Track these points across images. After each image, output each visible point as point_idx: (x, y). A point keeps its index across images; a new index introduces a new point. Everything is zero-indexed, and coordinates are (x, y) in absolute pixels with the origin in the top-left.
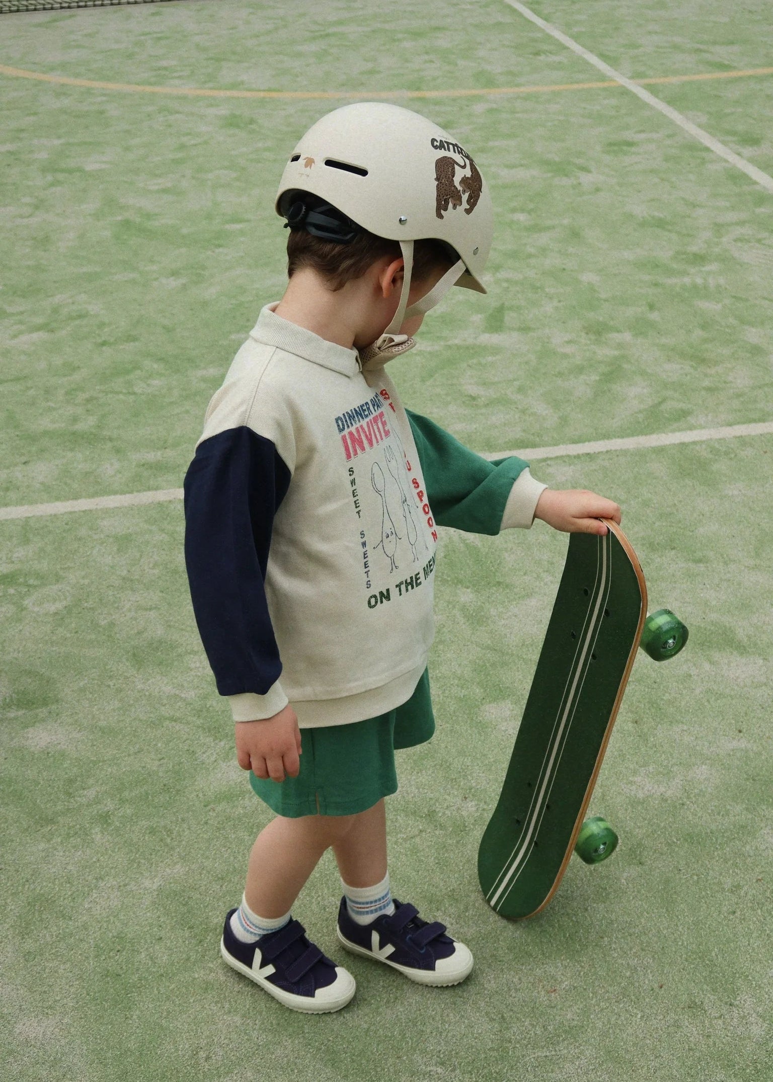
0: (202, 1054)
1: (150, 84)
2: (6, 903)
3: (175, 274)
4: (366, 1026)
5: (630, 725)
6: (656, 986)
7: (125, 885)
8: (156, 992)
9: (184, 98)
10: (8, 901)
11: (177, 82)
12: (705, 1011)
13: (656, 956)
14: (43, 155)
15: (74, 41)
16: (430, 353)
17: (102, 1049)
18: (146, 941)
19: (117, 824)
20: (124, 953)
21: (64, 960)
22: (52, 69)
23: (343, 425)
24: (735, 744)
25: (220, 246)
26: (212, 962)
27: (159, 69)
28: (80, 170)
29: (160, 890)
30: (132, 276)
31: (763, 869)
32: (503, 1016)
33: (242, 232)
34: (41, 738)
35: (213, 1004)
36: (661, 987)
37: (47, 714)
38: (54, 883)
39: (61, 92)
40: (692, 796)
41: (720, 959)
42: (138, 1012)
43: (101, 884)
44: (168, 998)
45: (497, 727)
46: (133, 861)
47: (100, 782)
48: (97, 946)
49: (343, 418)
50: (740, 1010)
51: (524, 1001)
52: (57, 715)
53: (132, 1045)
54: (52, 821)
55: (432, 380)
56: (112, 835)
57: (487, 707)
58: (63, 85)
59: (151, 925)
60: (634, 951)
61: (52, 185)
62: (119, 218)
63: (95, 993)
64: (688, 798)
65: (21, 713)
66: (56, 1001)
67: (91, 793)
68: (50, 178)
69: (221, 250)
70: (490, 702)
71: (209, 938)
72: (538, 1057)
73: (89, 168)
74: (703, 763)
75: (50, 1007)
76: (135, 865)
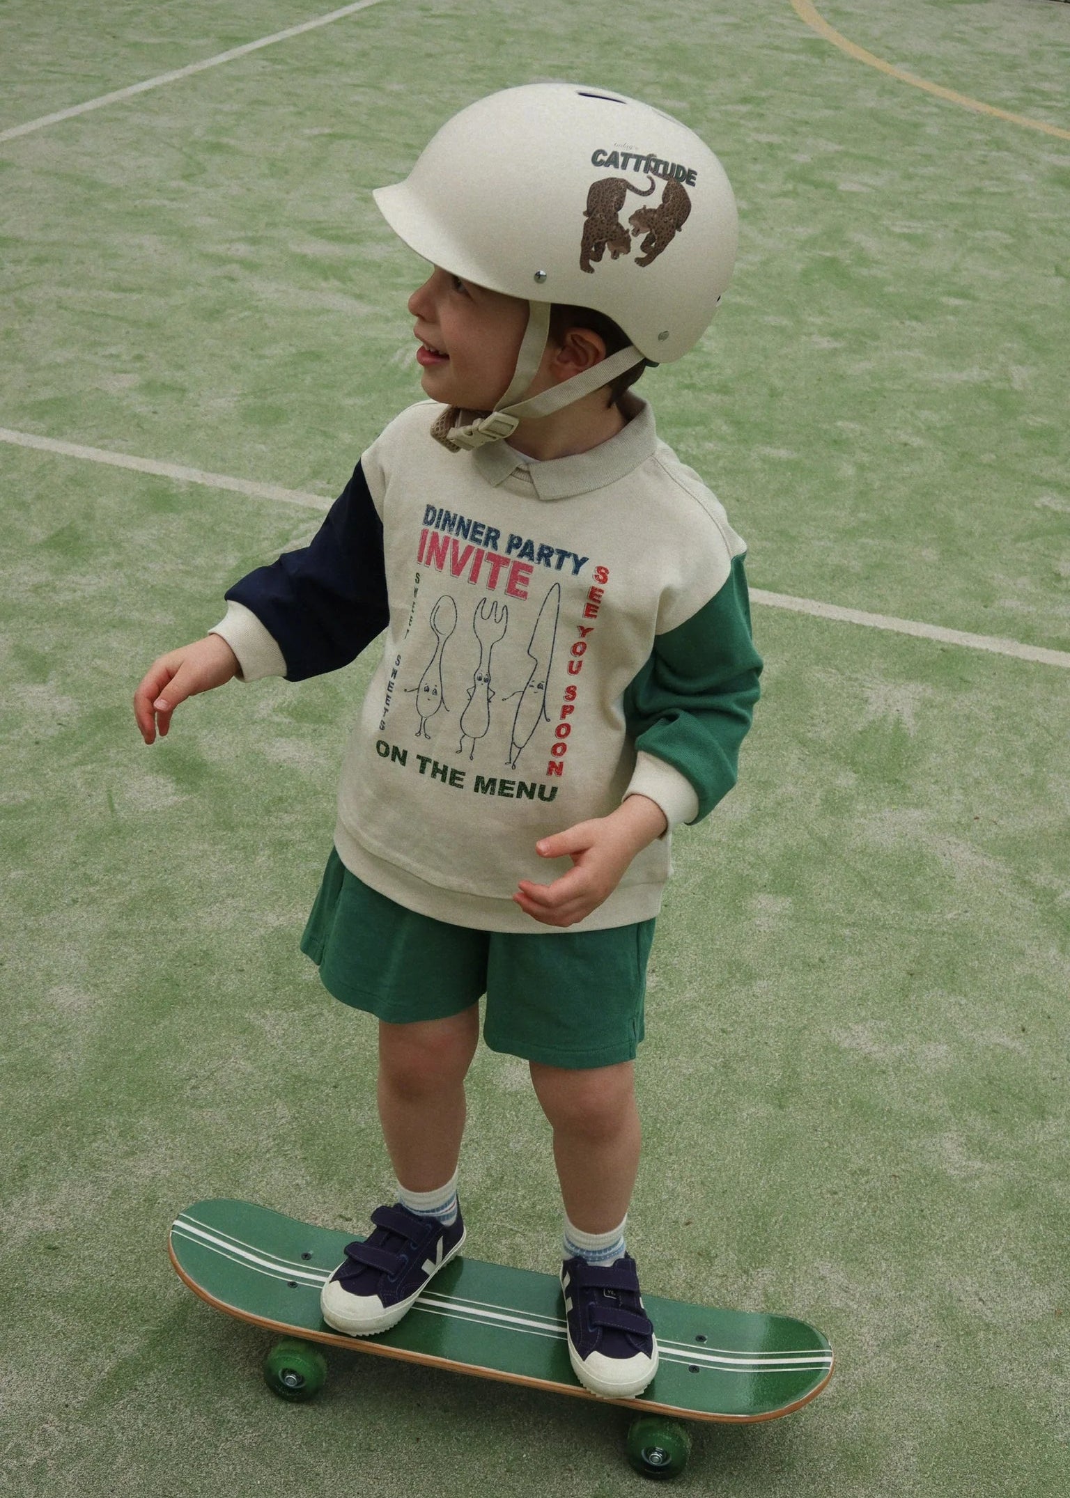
0: (193, 1082)
1: (1006, 107)
2: (130, 882)
3: (836, 335)
4: (363, 1126)
5: (904, 974)
6: (683, 1220)
7: (250, 911)
8: (199, 1013)
9: (1031, 134)
10: (135, 881)
11: (1042, 112)
12: (712, 1265)
13: (711, 1195)
14: (803, 158)
15: (960, 32)
16: (1055, 513)
17: (111, 1039)
18: (227, 967)
19: (290, 855)
20: (199, 969)
21: (141, 951)
22: (904, 59)
23: (433, 520)
24: (1006, 1041)
25: (917, 318)
26: (271, 1010)
27: (1034, 91)
28: (832, 187)
29: (276, 929)
30: (785, 322)
31: (911, 1169)
32: (502, 1177)
33: (955, 311)
34: (285, 751)
35: (241, 1046)
36: (687, 1224)
37: (310, 731)
38: (187, 882)
39: (891, 89)
40: (902, 1068)
41: (777, 1227)
42: (167, 1023)
43: (229, 901)
44: (204, 1023)
45: (753, 919)
46: (276, 893)
47: (308, 811)
48: (179, 952)
49: (437, 513)
50: (750, 1280)
51: (536, 1174)
52: (321, 736)
53: (138, 1048)
54: (232, 829)
55: (1029, 543)
56: (275, 863)
57: (761, 896)
58: (899, 82)
59: (243, 955)
60: (693, 1180)
61: (785, 194)
62: (828, 254)
63: (145, 990)
64: (897, 1069)
65: (287, 720)
66: (105, 982)
67: (287, 819)
68: (790, 186)
69: (914, 323)
70: (770, 893)
71: (287, 989)
72: (503, 1227)
73: (843, 187)
74: (947, 1043)
75: (96, 985)
76: (275, 897)
